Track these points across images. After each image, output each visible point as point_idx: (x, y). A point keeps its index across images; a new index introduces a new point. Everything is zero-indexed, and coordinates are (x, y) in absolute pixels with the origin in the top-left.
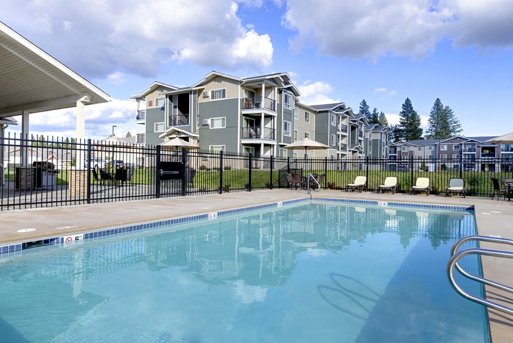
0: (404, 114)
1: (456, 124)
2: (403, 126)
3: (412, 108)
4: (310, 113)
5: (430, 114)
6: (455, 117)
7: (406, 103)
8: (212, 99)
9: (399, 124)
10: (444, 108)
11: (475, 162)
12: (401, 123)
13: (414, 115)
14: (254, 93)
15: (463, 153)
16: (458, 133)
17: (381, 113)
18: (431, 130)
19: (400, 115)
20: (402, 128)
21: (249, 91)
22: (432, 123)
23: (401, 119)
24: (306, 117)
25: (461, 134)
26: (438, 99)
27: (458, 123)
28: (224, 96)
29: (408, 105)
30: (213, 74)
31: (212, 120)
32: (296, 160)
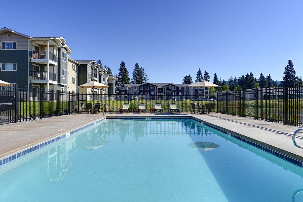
0: (120, 69)
1: (146, 77)
2: (120, 76)
3: (125, 67)
4: (75, 65)
5: (133, 71)
6: (145, 73)
7: (122, 63)
8: (3, 48)
9: (119, 75)
10: (140, 68)
11: (155, 95)
12: (120, 74)
13: (126, 70)
14: (39, 48)
15: (150, 91)
16: (146, 81)
17: (109, 68)
18: (134, 79)
19: (119, 70)
20: (120, 77)
21: (35, 46)
22: (134, 75)
23: (119, 72)
24: (73, 68)
25: (148, 82)
26: (137, 63)
27: (147, 76)
28: (14, 48)
29: (123, 64)
30: (5, 30)
31: (3, 64)
32: (83, 94)
